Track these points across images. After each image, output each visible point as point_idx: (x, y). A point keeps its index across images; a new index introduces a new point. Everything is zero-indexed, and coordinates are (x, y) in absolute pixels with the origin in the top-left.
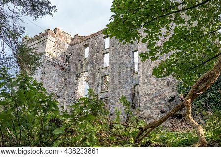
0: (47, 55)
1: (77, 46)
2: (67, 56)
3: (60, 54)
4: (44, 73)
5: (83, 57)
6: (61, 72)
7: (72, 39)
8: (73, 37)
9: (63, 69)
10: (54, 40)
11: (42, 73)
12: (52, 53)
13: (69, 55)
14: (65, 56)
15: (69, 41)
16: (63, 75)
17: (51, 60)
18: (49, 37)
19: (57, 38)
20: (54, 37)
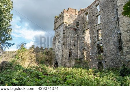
0: (65, 24)
1: (82, 15)
2: (77, 22)
3: (72, 22)
4: (65, 34)
5: (85, 21)
6: (74, 31)
7: (79, 12)
8: (79, 11)
9: (75, 30)
10: (68, 14)
11: (63, 34)
12: (68, 22)
13: (78, 21)
14: (76, 22)
15: (77, 13)
16: (76, 33)
17: (68, 26)
18: (65, 14)
19: (70, 13)
20: (68, 13)
